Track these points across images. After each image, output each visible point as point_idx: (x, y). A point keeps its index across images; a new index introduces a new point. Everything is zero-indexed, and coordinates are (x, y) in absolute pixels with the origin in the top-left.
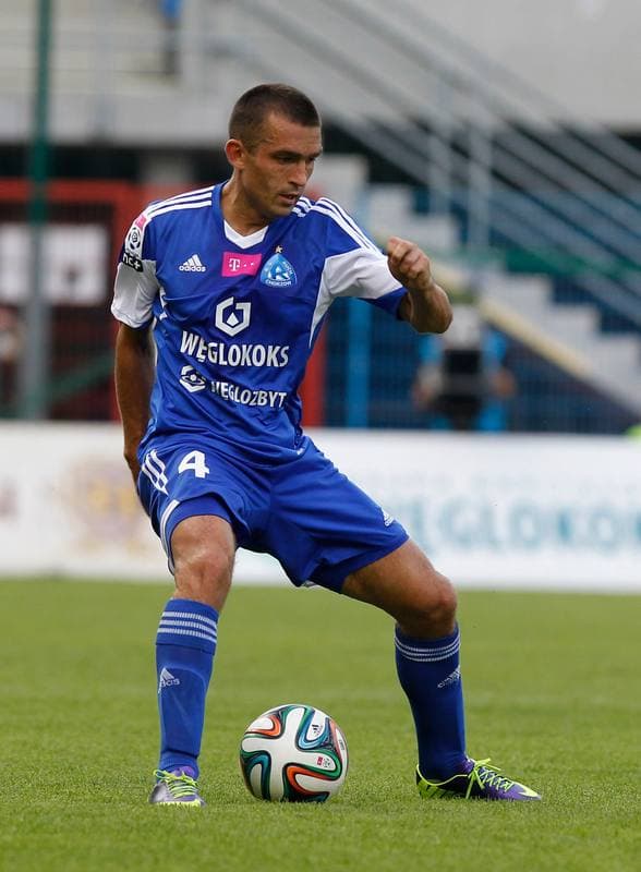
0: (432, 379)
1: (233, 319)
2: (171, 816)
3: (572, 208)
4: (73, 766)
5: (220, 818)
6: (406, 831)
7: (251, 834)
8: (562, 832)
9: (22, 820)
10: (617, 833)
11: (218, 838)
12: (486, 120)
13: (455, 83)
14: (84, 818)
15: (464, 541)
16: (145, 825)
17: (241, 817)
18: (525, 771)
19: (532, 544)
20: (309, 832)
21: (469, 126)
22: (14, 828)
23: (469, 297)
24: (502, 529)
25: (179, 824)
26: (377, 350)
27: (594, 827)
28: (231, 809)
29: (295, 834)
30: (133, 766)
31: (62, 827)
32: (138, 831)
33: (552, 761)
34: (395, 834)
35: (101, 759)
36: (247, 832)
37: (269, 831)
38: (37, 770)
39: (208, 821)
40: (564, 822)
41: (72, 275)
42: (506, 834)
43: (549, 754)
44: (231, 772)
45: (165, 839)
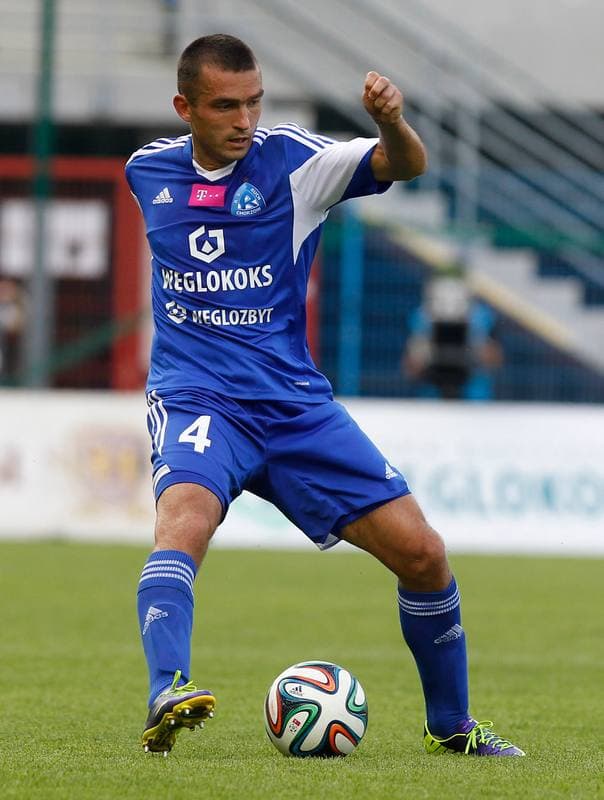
0: (421, 351)
1: (207, 247)
2: (169, 770)
3: (557, 186)
4: (74, 722)
5: (216, 773)
6: (395, 786)
7: (246, 787)
8: (545, 787)
9: (25, 773)
10: (598, 788)
11: (215, 792)
12: (473, 100)
13: (443, 64)
14: (85, 773)
15: (451, 506)
16: (144, 779)
17: (236, 771)
18: (511, 727)
19: (517, 508)
20: (302, 786)
21: (456, 105)
22: (18, 782)
23: (458, 271)
24: (488, 494)
25: (177, 778)
26: (369, 321)
27: (577, 781)
28: (227, 765)
29: (289, 788)
30: (132, 721)
31: (64, 781)
32: (138, 784)
33: (537, 718)
34: (385, 789)
35: (102, 715)
36: (243, 787)
37: (263, 786)
38: (40, 726)
39: (204, 775)
40: (548, 778)
41: (75, 249)
42: (493, 788)
43: (534, 711)
44: (227, 728)
45: (163, 792)
